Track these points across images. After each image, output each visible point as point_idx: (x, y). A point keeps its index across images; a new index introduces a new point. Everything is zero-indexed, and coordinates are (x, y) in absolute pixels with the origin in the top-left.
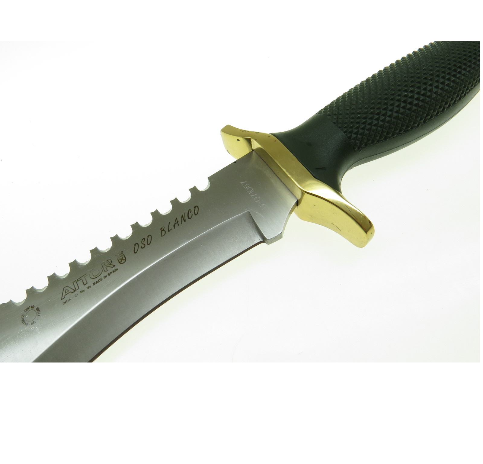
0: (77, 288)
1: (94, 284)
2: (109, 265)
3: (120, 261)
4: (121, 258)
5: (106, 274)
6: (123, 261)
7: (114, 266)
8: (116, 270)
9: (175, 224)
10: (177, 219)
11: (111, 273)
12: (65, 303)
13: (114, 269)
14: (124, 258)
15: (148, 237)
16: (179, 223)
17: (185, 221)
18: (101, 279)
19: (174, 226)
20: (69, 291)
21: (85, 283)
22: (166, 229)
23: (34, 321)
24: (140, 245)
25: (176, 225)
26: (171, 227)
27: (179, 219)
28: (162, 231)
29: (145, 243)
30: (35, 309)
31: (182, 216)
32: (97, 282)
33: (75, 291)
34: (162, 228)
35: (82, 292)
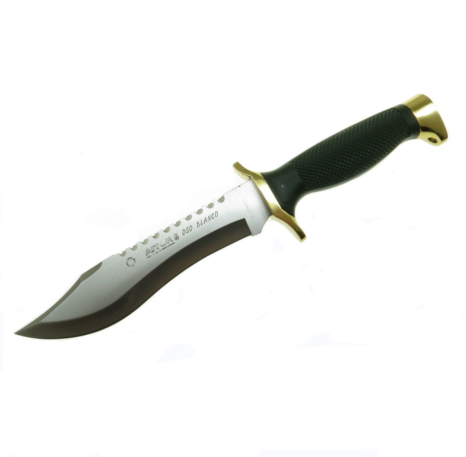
0: (154, 250)
2: (169, 240)
3: (176, 238)
4: (176, 237)
5: (169, 244)
6: (177, 239)
7: (173, 241)
8: (174, 243)
9: (205, 221)
10: (205, 218)
11: (171, 244)
12: (148, 257)
13: (173, 242)
14: (177, 237)
15: (190, 226)
16: (207, 220)
17: (210, 220)
18: (166, 247)
19: (204, 222)
20: (149, 251)
21: (158, 248)
22: (200, 223)
23: (133, 265)
24: (186, 231)
25: (206, 221)
26: (203, 222)
27: (207, 218)
28: (198, 224)
29: (189, 230)
30: (133, 259)
31: (209, 217)
32: (164, 248)
33: (153, 252)
34: (197, 223)
35: (156, 253)
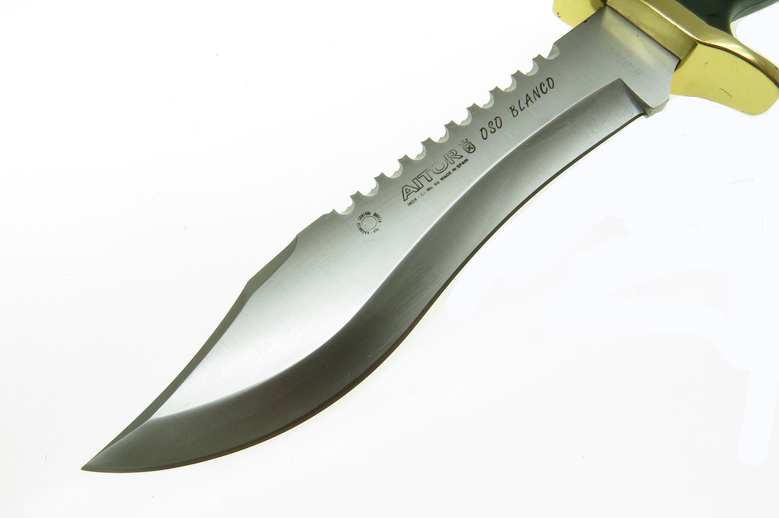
0: (421, 186)
1: (442, 179)
2: (454, 156)
3: (468, 150)
4: (468, 146)
5: (454, 166)
6: (472, 150)
7: (462, 156)
8: (466, 160)
9: (527, 101)
10: (527, 95)
11: (460, 164)
12: (411, 203)
13: (462, 160)
14: (472, 146)
15: (496, 119)
16: (533, 99)
17: (539, 96)
18: (450, 173)
19: (527, 103)
20: (410, 190)
21: (430, 179)
22: (517, 108)
23: (376, 228)
24: (489, 130)
25: (529, 102)
26: (523, 104)
27: (531, 95)
28: (512, 111)
29: (494, 126)
30: (372, 214)
31: (534, 92)
32: (445, 177)
33: (419, 190)
34: (511, 108)
35: (429, 189)
